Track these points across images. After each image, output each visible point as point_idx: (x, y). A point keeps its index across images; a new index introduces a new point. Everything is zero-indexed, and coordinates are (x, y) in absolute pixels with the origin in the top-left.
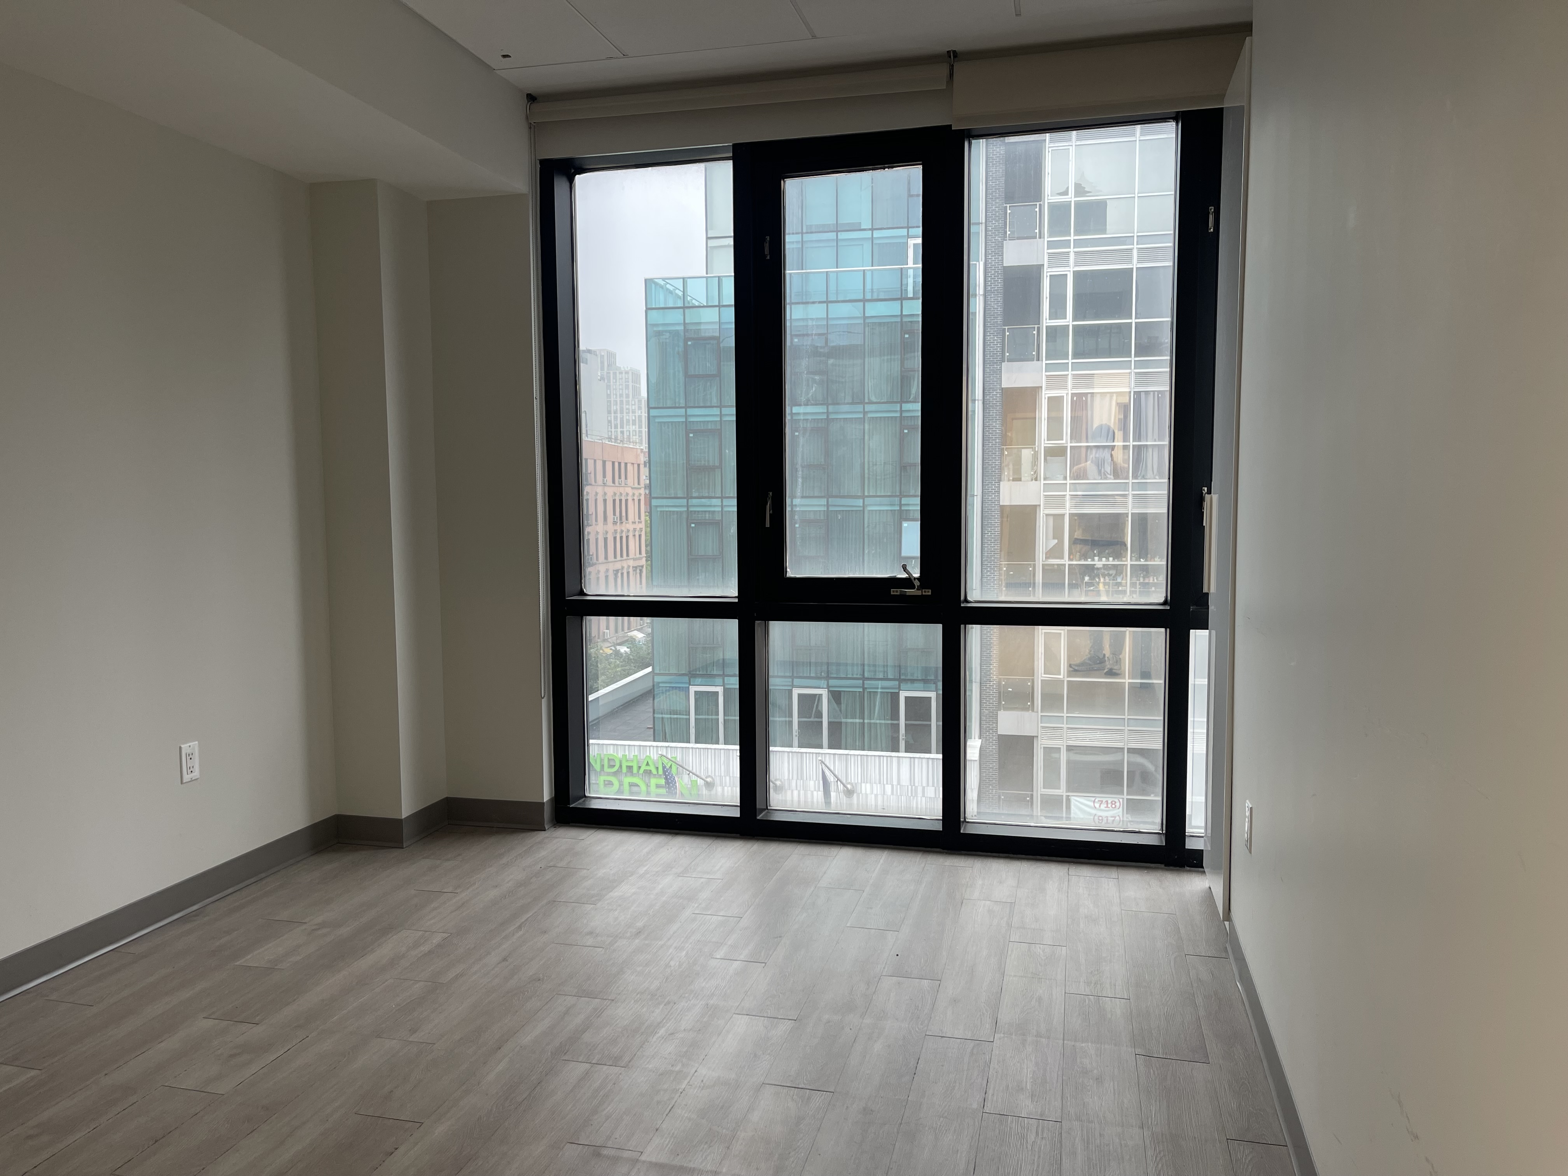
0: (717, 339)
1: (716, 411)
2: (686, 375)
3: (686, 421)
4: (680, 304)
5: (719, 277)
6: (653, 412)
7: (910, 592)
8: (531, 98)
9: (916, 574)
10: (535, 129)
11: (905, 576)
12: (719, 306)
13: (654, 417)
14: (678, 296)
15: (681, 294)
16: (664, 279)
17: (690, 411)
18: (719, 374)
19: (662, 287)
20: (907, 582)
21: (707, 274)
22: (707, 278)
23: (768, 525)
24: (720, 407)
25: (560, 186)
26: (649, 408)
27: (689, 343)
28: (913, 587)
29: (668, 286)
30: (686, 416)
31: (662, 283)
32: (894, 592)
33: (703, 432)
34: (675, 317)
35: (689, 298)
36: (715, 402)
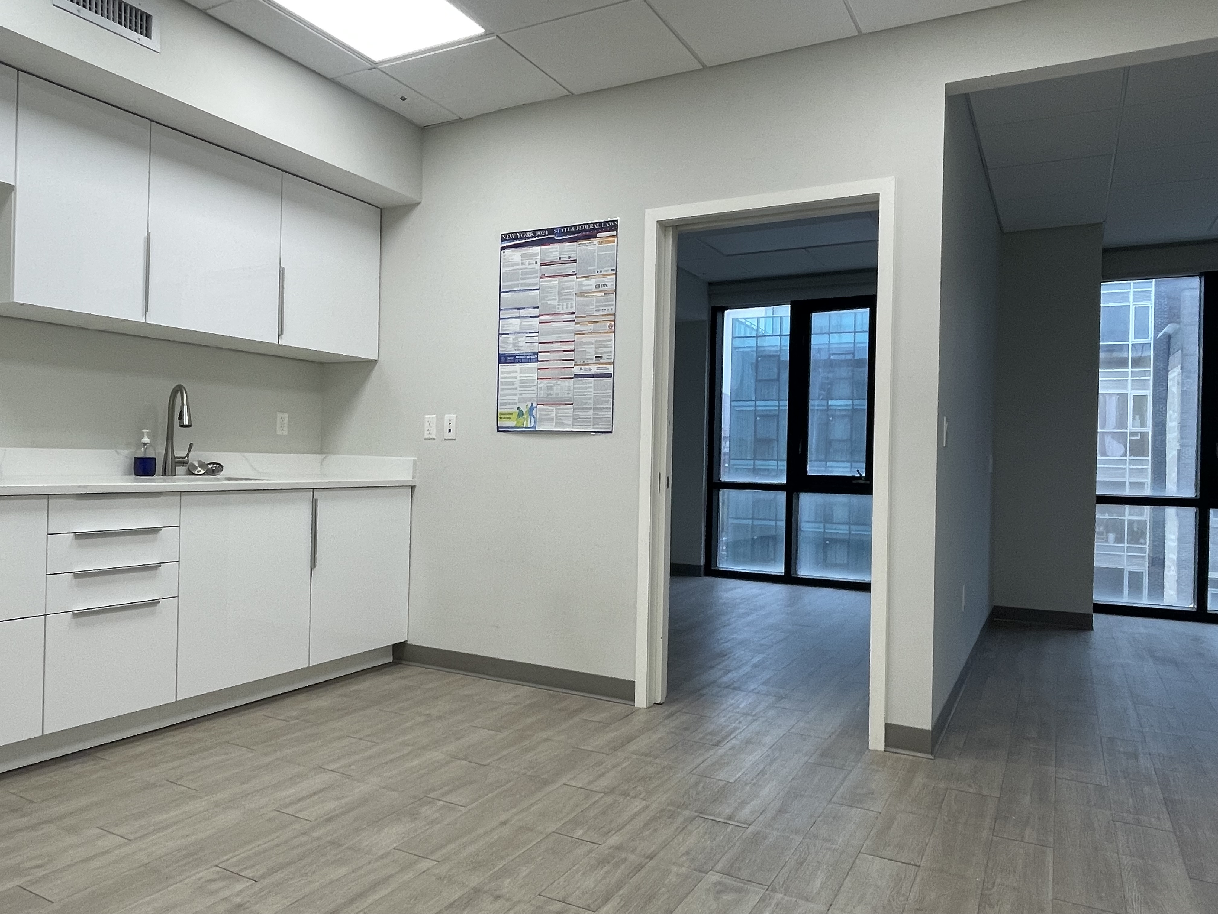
0: (779, 356)
1: (776, 403)
2: (757, 381)
3: (756, 410)
4: (754, 334)
5: (781, 317)
6: (734, 403)
7: (860, 481)
8: (710, 284)
9: (864, 475)
10: (710, 296)
11: (859, 475)
12: (781, 335)
13: (734, 406)
14: (753, 329)
15: (755, 327)
16: (744, 319)
17: (758, 403)
18: (778, 379)
19: (742, 323)
20: (860, 478)
21: (773, 314)
22: (773, 317)
23: (800, 453)
24: (779, 400)
25: (719, 315)
26: (731, 401)
27: (760, 359)
28: (862, 480)
29: (747, 323)
30: (756, 406)
31: (743, 321)
32: (854, 482)
33: (767, 416)
34: (752, 342)
35: (760, 330)
36: (775, 397)
